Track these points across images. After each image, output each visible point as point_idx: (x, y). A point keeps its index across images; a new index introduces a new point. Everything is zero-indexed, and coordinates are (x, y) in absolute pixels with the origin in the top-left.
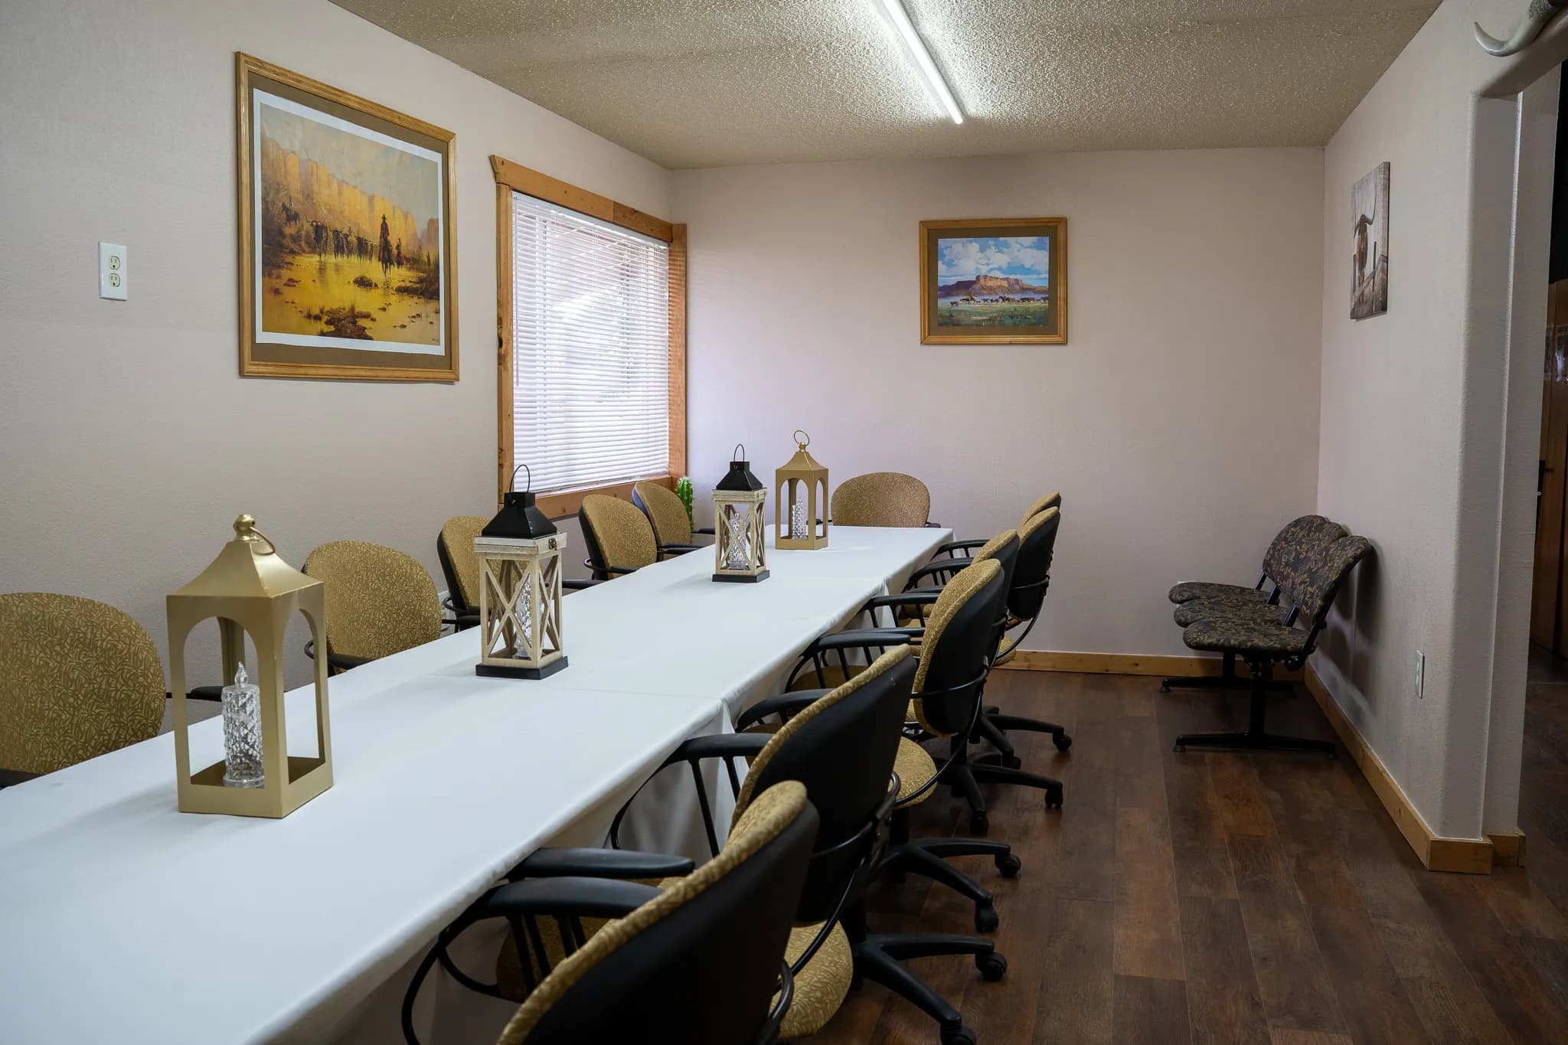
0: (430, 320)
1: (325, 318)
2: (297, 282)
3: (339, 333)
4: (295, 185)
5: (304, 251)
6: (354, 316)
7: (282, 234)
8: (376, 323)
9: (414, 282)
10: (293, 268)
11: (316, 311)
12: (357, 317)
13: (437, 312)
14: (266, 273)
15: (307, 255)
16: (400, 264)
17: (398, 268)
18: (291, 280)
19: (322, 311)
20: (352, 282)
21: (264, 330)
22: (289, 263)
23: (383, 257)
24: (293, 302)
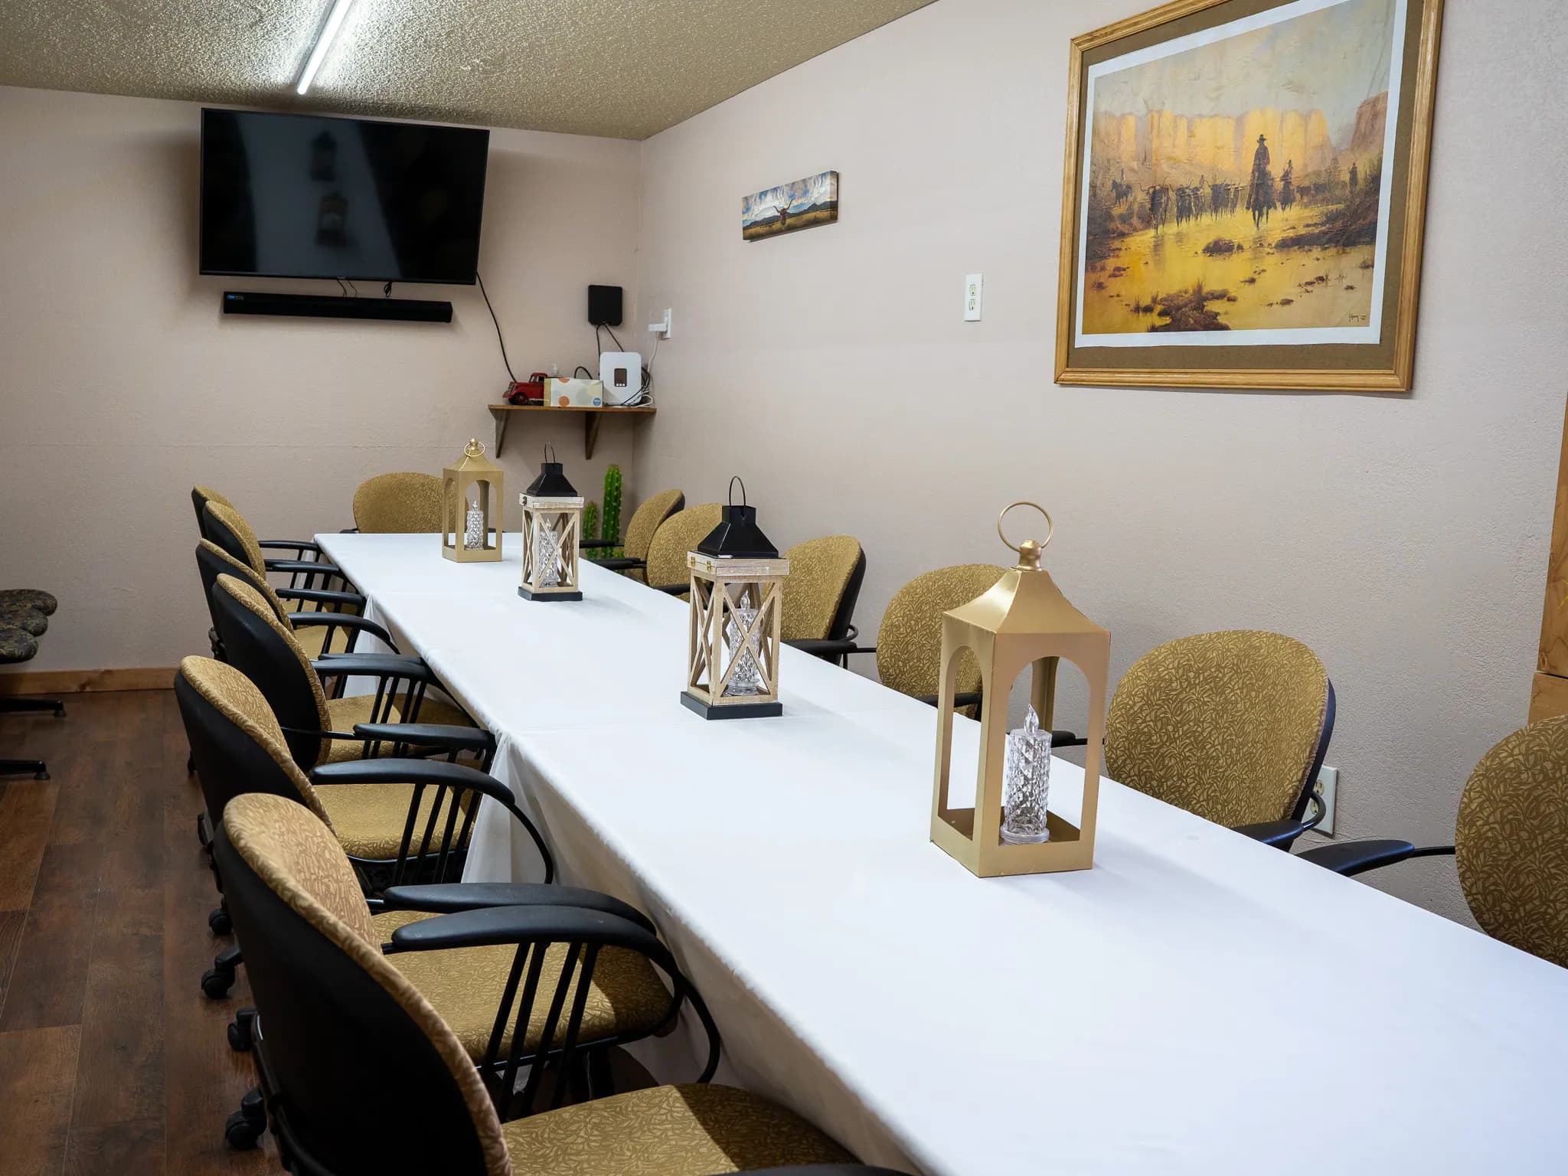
0: (1346, 283)
1: (1159, 308)
2: (1124, 270)
3: (1177, 325)
4: (1127, 150)
5: (1135, 230)
6: (1200, 298)
7: (1109, 217)
8: (1237, 303)
9: (1315, 225)
10: (1122, 253)
11: (1146, 301)
12: (1206, 299)
13: (1368, 265)
14: (1090, 267)
15: (1140, 232)
16: (1287, 200)
17: (1283, 209)
18: (1118, 269)
19: (1154, 300)
20: (1200, 252)
21: (1084, 333)
22: (1117, 249)
23: (1257, 199)
24: (1118, 296)
